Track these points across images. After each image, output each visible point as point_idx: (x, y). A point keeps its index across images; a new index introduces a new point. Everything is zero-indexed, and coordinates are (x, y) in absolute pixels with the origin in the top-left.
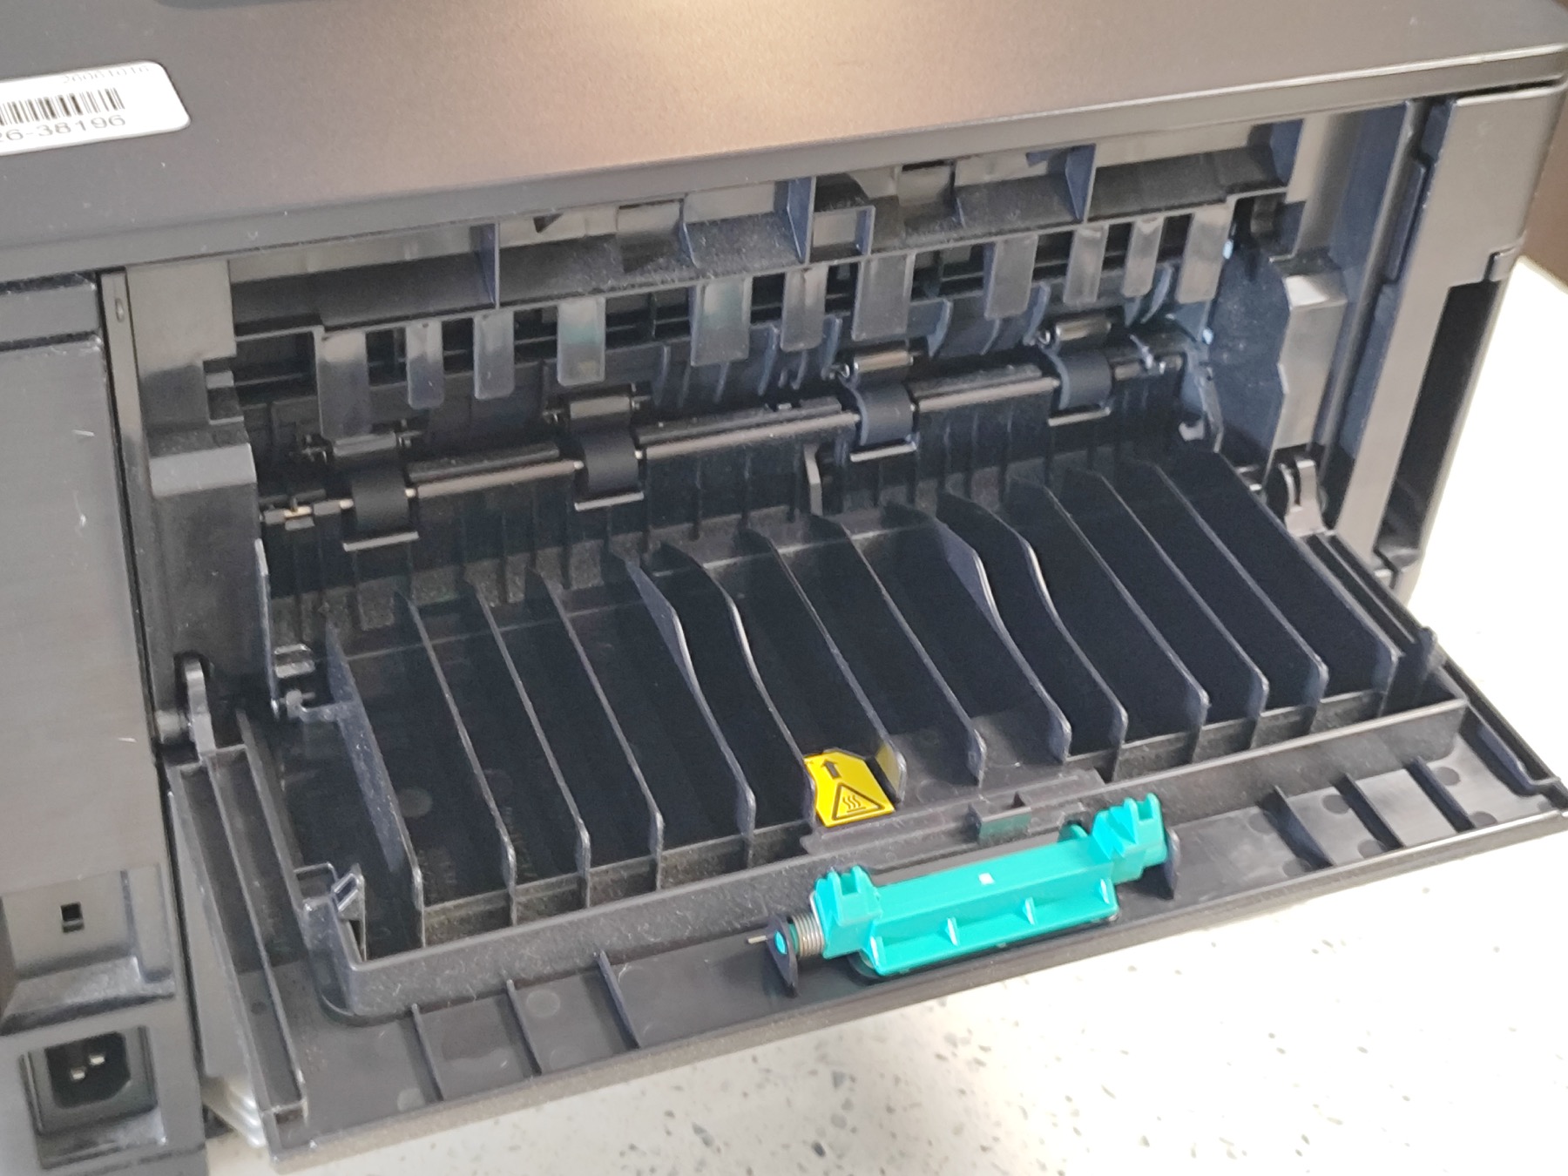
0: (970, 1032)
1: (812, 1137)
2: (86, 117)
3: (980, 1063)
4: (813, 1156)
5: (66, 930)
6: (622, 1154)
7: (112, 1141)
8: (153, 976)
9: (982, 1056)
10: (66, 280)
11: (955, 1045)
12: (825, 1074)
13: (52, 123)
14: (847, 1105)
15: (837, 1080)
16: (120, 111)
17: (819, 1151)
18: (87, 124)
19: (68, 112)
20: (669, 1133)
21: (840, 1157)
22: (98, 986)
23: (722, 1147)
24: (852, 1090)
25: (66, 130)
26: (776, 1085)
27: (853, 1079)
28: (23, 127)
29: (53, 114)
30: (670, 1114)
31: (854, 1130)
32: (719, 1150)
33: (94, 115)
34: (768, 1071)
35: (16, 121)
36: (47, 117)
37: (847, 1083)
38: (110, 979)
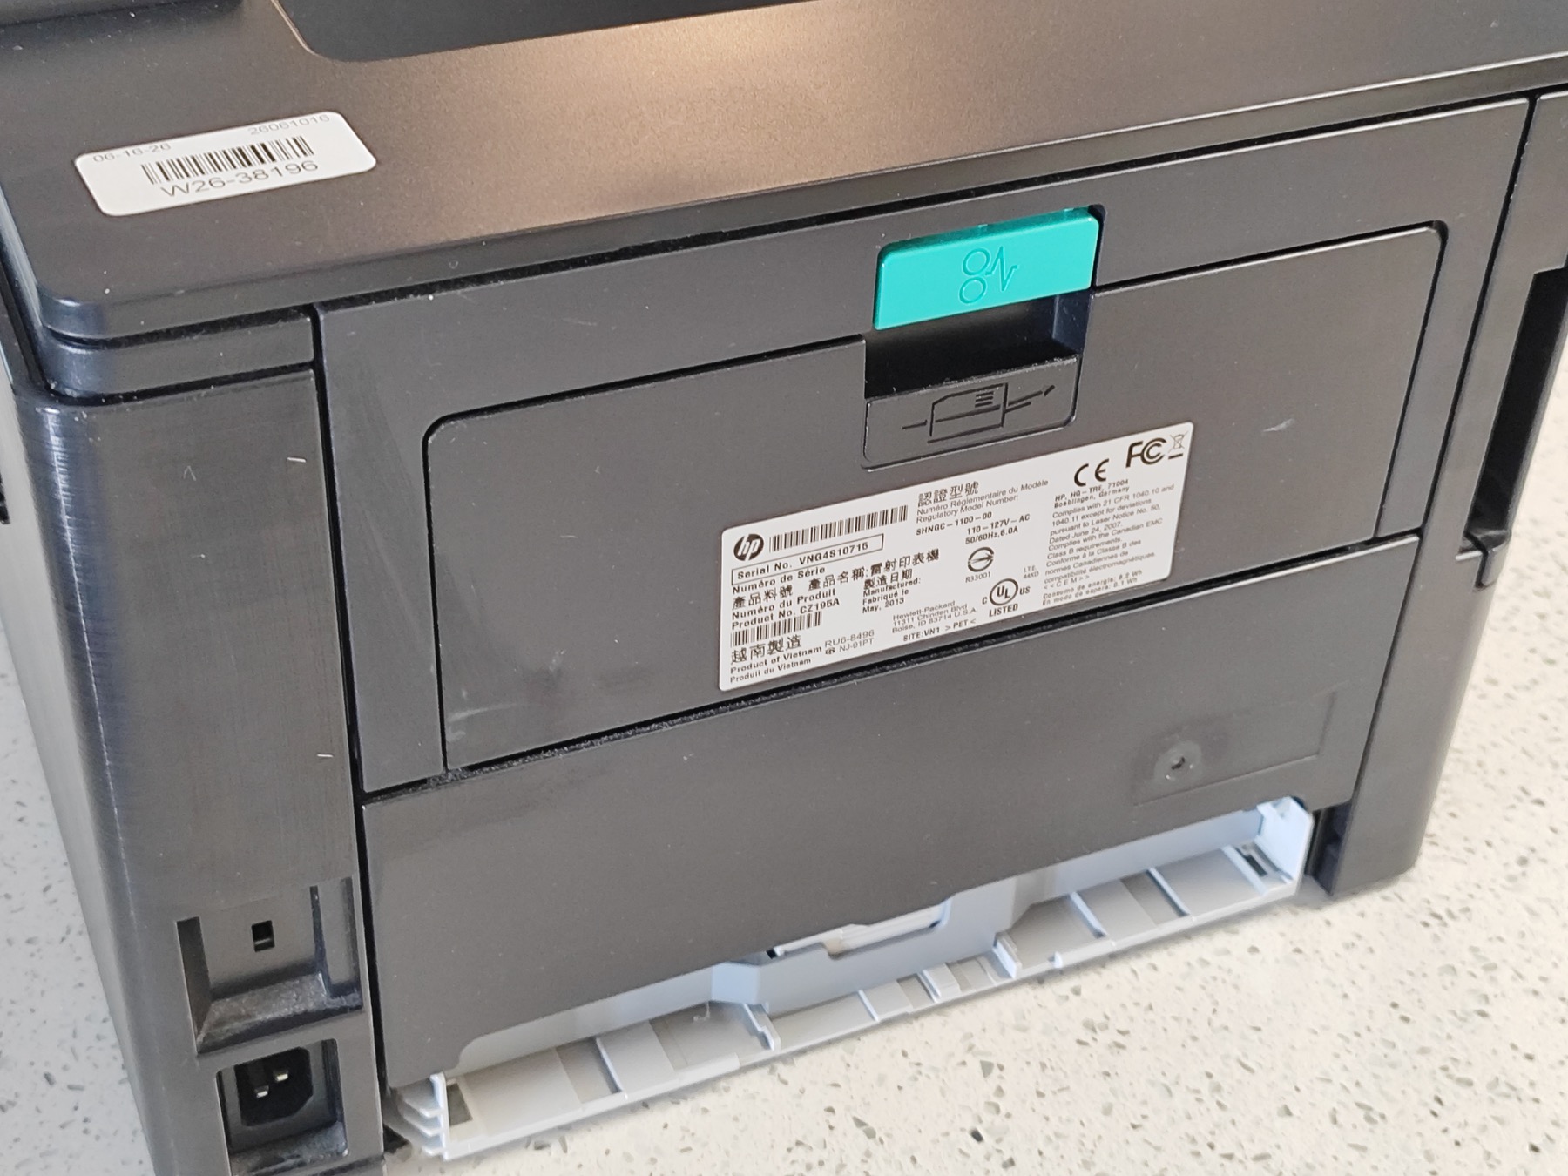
0: (1106, 1017)
1: (970, 1125)
2: (280, 164)
3: (1120, 1046)
4: (972, 1141)
5: (258, 948)
6: (789, 1150)
7: (298, 1156)
8: (337, 990)
9: (1120, 1039)
10: (284, 315)
11: (1094, 1031)
12: (974, 1065)
13: (249, 170)
14: (1000, 1091)
15: (987, 1068)
16: (310, 157)
17: (977, 1136)
18: (282, 169)
19: (262, 161)
20: (831, 1128)
21: (999, 1141)
22: (285, 1004)
23: (884, 1139)
24: (1001, 1077)
25: (264, 176)
26: (929, 1077)
27: (1001, 1068)
28: (223, 175)
29: (249, 163)
30: (831, 1110)
31: (1008, 1116)
32: (882, 1141)
33: (287, 162)
34: (918, 1064)
35: (215, 170)
36: (244, 165)
37: (996, 1071)
38: (298, 995)
